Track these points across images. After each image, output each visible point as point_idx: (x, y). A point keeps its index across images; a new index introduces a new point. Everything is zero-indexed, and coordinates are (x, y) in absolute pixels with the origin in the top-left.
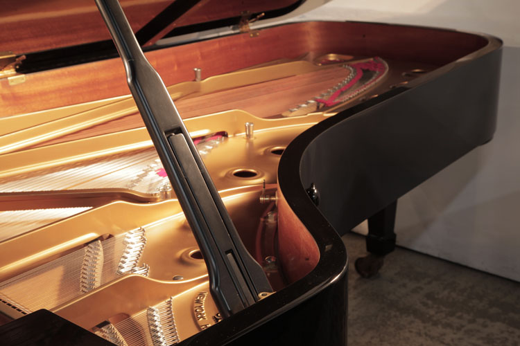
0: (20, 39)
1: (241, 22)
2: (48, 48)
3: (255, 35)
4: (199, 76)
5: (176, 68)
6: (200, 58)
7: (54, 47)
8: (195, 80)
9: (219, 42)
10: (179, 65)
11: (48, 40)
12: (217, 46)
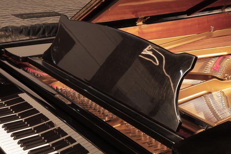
0: (145, 11)
1: (223, 8)
2: (155, 15)
3: (228, 14)
4: (212, 30)
5: (197, 26)
6: (206, 22)
7: (157, 14)
8: (210, 31)
9: (215, 16)
10: (199, 24)
11: (155, 11)
12: (213, 18)
